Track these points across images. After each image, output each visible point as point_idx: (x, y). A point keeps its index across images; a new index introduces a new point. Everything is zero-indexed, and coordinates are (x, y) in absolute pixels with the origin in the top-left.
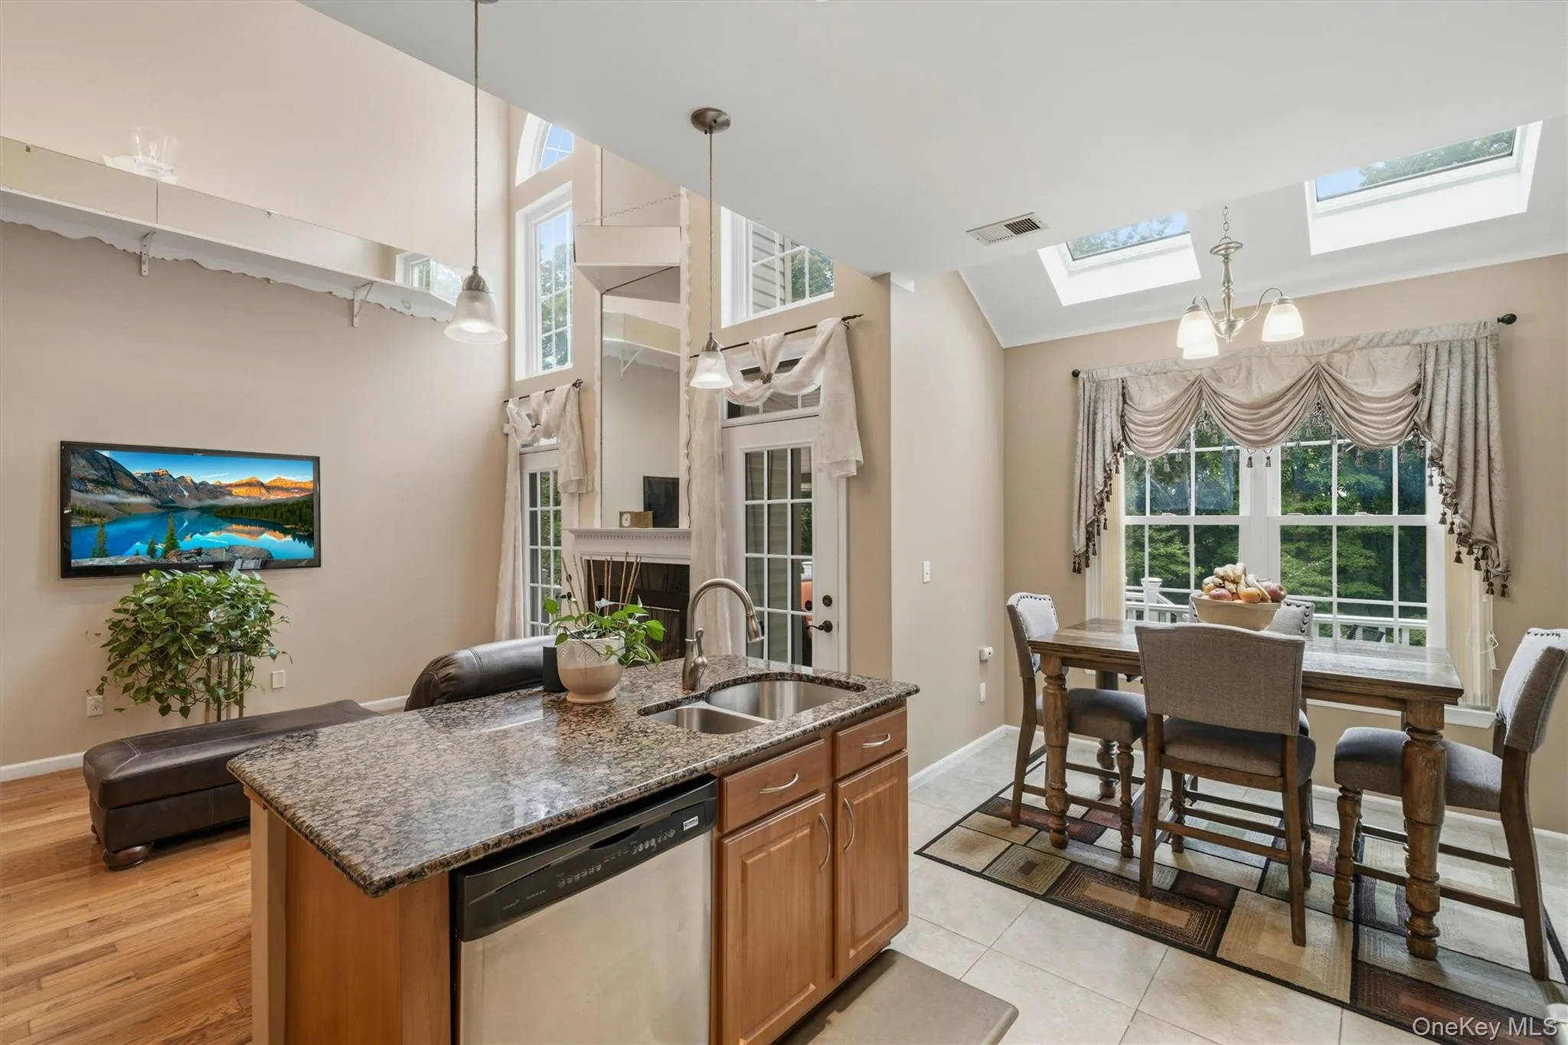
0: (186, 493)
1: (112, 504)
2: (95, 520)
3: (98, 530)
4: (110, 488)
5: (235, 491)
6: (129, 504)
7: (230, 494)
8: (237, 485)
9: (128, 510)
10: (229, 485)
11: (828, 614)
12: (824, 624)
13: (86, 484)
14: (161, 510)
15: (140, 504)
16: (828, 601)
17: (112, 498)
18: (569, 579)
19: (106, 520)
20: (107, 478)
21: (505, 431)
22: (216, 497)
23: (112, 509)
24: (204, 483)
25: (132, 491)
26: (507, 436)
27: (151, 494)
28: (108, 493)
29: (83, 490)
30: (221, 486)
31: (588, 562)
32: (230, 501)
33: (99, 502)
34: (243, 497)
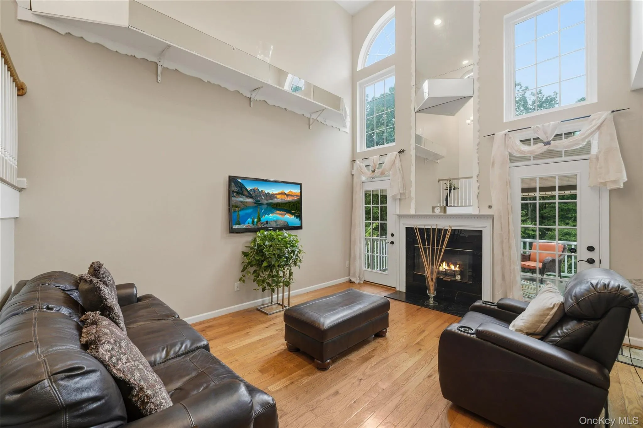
0: (263, 197)
1: (241, 202)
2: (237, 209)
3: (237, 213)
4: (241, 195)
5: (278, 196)
6: (246, 202)
7: (276, 198)
8: (278, 194)
9: (246, 204)
10: (276, 194)
11: (590, 255)
12: (587, 260)
13: (235, 194)
14: (256, 205)
15: (249, 202)
16: (591, 249)
17: (241, 199)
18: (392, 235)
19: (240, 209)
20: (240, 191)
21: (352, 173)
22: (272, 199)
23: (241, 204)
24: (268, 193)
25: (247, 197)
26: (353, 175)
27: (253, 198)
28: (240, 197)
29: (234, 197)
30: (273, 195)
31: (407, 228)
32: (275, 201)
33: (238, 201)
34: (279, 199)
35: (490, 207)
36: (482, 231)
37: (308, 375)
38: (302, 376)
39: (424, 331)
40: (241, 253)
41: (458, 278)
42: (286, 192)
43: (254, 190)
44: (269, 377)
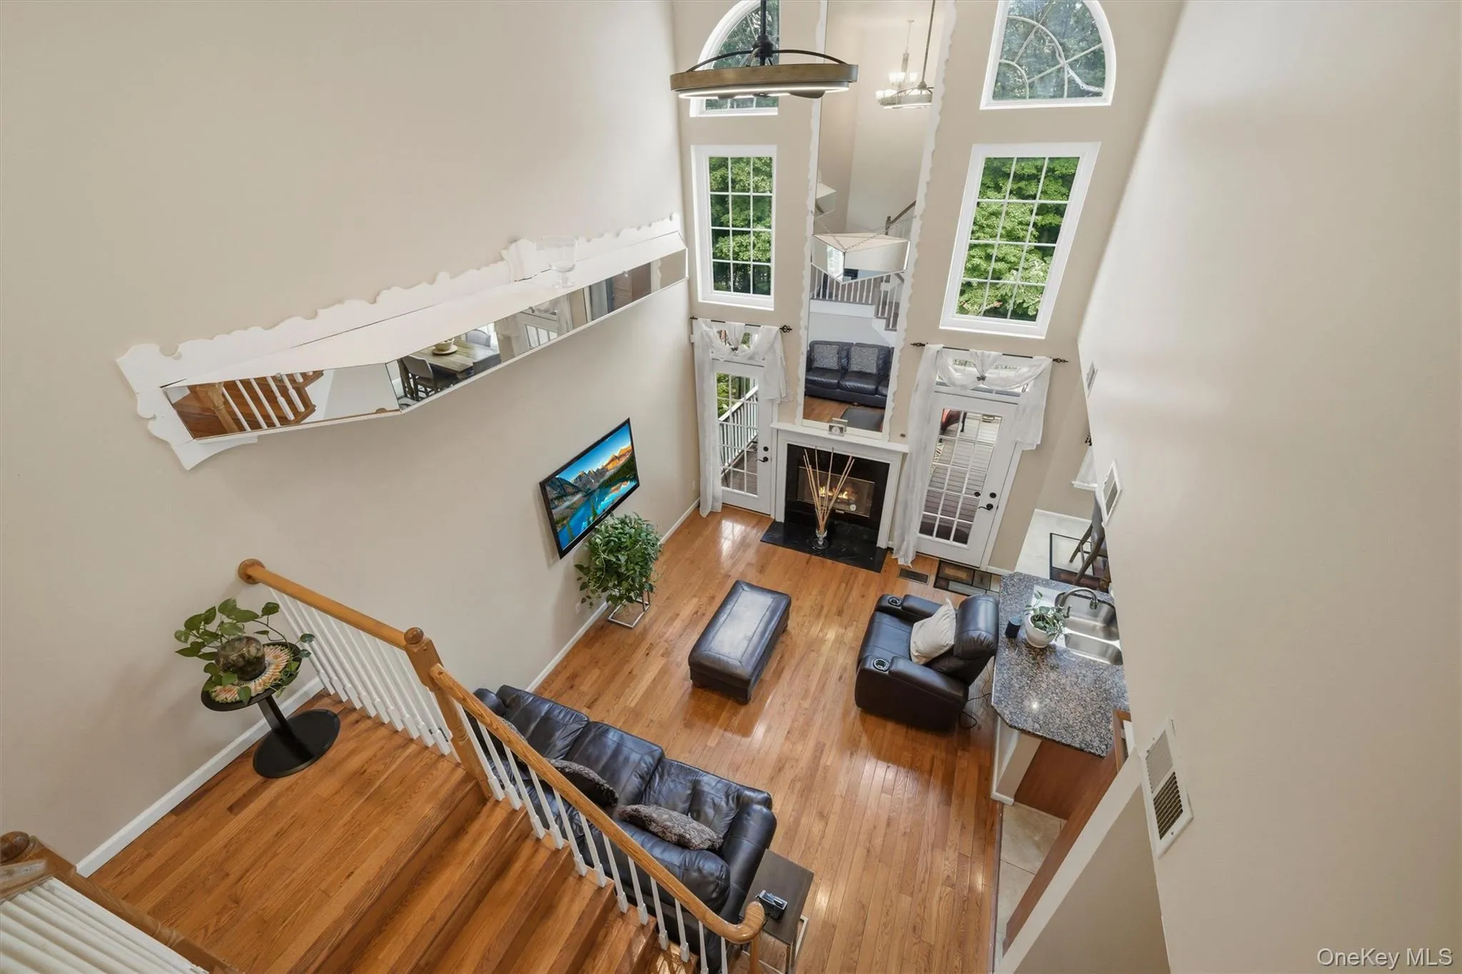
0: (593, 481)
1: (568, 507)
2: (565, 522)
3: (567, 527)
4: (565, 498)
5: (609, 467)
6: (574, 503)
7: (607, 471)
8: (609, 464)
9: (575, 506)
10: (606, 465)
11: (991, 501)
12: (987, 506)
13: (556, 502)
14: (586, 498)
15: (579, 500)
16: (993, 495)
17: (567, 503)
18: (766, 449)
19: (568, 519)
20: (562, 492)
21: (692, 341)
22: (604, 476)
23: (569, 510)
24: (598, 470)
25: (574, 494)
26: (693, 344)
27: (581, 491)
28: (565, 501)
29: (556, 507)
30: (603, 468)
31: (789, 445)
32: (608, 475)
33: (563, 510)
34: (612, 470)
35: (903, 436)
36: (889, 464)
37: (735, 714)
38: (730, 719)
39: (822, 607)
40: (574, 568)
41: (853, 508)
42: (617, 454)
43: (580, 477)
44: (699, 734)
